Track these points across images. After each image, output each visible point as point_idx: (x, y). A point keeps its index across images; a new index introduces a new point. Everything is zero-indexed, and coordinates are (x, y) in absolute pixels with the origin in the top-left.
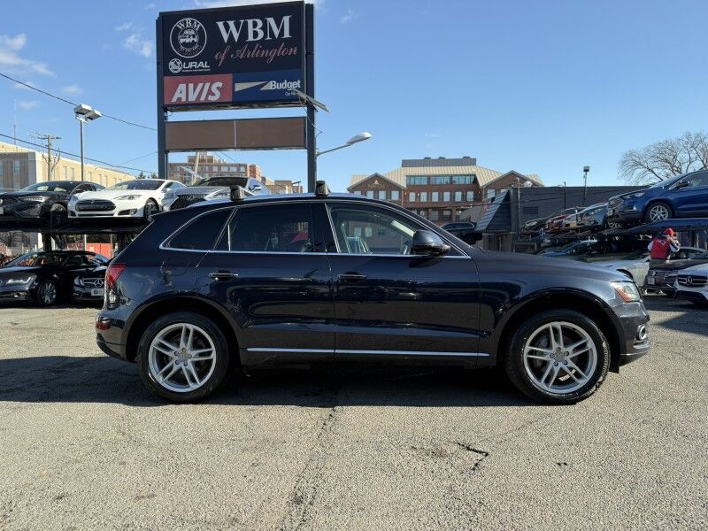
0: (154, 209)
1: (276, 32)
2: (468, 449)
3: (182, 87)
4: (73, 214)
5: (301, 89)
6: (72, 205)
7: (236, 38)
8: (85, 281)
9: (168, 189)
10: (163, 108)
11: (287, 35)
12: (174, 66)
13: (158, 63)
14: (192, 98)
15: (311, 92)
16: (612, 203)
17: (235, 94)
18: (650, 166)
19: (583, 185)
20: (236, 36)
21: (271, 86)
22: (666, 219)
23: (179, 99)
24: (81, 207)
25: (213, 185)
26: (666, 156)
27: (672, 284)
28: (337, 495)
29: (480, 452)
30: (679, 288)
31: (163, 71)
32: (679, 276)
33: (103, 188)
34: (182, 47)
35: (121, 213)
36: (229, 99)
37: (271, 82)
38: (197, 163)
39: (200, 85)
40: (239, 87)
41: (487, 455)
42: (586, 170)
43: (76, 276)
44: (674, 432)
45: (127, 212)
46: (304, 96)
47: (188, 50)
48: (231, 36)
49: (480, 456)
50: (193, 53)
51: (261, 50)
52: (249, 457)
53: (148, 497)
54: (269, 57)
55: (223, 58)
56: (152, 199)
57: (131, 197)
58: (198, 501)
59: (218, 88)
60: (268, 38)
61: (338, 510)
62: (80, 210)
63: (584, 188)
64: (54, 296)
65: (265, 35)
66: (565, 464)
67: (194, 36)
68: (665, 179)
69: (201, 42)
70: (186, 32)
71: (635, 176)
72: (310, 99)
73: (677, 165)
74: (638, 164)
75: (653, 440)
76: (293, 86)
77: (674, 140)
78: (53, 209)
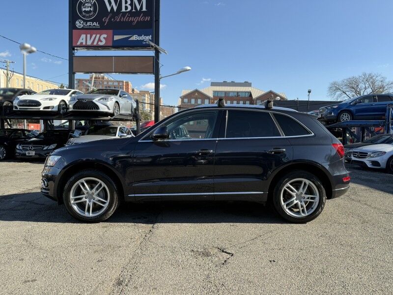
0: (64, 106)
1: (138, 7)
2: (223, 251)
3: (83, 36)
4: (16, 108)
5: (152, 41)
6: (15, 103)
7: (115, 10)
8: (23, 147)
9: (73, 95)
10: (72, 48)
11: (144, 9)
12: (79, 24)
13: (69, 22)
14: (89, 43)
15: (157, 43)
16: (321, 110)
17: (114, 41)
18: (344, 90)
19: (307, 100)
20: (115, 8)
21: (135, 38)
22: (349, 120)
23: (82, 43)
24: (21, 104)
25: (100, 93)
26: (353, 85)
27: (350, 156)
28: (143, 280)
29: (229, 253)
30: (353, 158)
31: (72, 26)
32: (353, 152)
33: (35, 93)
34: (84, 13)
35: (45, 108)
36: (111, 44)
37: (135, 36)
38: (93, 79)
39: (94, 36)
40: (116, 38)
41: (232, 255)
42: (309, 92)
43: (17, 144)
44: (336, 242)
45: (48, 108)
46: (153, 44)
47: (88, 15)
48: (112, 8)
49: (229, 256)
50: (90, 17)
51: (129, 17)
52: (97, 256)
53: (32, 281)
54: (134, 21)
55: (107, 21)
56: (63, 101)
57: (51, 99)
58: (60, 283)
59: (104, 38)
60: (134, 10)
61: (141, 289)
62: (20, 106)
63: (308, 101)
64: (5, 155)
65: (132, 9)
66: (274, 261)
67: (91, 7)
68: (352, 98)
69: (95, 10)
70: (86, 5)
71: (336, 96)
72: (157, 46)
73: (358, 90)
74: (338, 89)
75: (324, 247)
76: (147, 38)
77: (357, 77)
78: (5, 104)
